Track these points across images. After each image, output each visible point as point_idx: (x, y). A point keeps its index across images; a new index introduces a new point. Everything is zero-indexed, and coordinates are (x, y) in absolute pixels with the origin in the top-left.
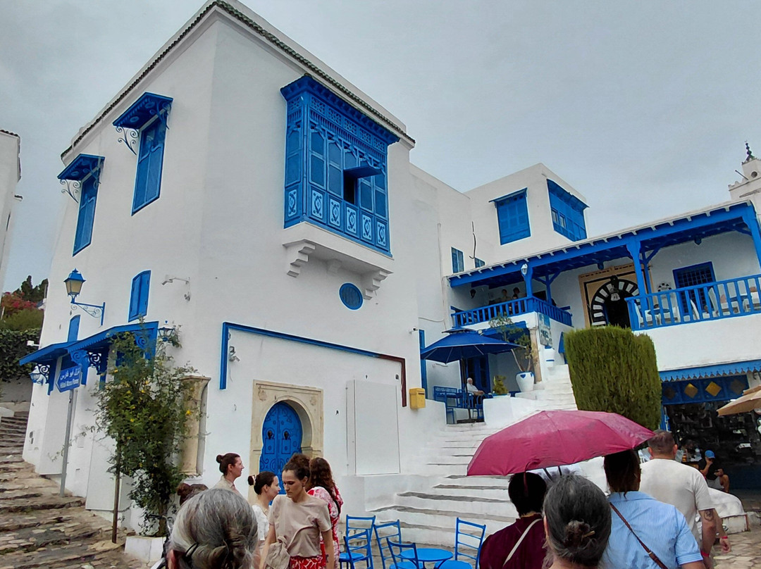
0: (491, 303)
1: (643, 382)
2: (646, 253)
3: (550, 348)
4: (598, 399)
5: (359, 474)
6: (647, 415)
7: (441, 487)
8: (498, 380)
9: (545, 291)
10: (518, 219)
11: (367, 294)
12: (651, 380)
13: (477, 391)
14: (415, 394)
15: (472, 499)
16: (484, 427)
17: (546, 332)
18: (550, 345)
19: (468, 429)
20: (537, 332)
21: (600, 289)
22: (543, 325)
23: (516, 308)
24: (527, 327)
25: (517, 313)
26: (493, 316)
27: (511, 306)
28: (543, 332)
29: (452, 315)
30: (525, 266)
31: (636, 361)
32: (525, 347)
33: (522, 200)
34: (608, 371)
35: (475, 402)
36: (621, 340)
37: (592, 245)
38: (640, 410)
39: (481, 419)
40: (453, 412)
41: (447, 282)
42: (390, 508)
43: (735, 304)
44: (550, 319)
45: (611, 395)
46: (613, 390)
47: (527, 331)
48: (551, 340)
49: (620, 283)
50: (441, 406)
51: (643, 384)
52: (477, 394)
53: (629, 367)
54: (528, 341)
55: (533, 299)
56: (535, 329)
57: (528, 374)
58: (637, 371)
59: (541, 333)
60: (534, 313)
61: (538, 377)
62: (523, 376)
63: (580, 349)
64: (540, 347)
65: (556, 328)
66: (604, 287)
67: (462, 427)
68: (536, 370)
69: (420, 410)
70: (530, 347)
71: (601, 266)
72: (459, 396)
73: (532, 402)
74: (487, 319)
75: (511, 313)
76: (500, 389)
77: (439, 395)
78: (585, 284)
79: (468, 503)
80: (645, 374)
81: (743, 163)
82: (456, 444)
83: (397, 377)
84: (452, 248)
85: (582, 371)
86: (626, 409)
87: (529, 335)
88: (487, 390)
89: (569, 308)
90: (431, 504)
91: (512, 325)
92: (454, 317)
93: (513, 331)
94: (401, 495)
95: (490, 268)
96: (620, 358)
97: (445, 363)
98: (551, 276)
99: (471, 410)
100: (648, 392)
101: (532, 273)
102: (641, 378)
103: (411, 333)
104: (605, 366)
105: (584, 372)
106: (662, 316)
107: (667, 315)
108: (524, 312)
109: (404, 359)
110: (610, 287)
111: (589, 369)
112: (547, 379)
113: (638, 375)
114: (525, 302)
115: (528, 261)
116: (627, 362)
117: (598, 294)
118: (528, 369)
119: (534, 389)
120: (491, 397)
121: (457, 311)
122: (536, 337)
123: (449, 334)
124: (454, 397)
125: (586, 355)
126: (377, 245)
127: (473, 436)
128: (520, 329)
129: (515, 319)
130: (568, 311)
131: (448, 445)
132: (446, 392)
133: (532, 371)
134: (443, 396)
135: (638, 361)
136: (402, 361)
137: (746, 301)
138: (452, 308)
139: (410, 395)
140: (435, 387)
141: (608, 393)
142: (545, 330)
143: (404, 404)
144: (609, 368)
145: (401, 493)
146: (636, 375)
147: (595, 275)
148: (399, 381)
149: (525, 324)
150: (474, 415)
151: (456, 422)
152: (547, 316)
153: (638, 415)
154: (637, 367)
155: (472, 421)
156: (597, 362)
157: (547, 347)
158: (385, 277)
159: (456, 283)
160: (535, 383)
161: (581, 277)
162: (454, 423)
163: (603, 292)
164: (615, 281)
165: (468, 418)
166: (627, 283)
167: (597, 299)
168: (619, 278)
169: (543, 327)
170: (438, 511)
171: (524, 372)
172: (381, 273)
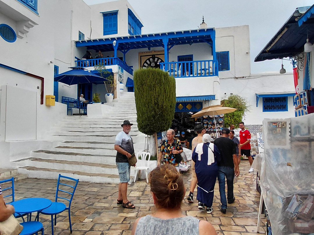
0: (97, 58)
1: (170, 99)
2: (169, 46)
3: (122, 83)
4: (148, 106)
5: (7, 140)
6: (169, 115)
7: (59, 147)
8: (96, 95)
9: (122, 57)
10: (113, 24)
11: (20, 34)
12: (174, 98)
13: (85, 101)
14: (49, 98)
15: (76, 154)
16: (87, 118)
17: (121, 76)
18: (122, 82)
19: (79, 118)
20: (117, 75)
21: (147, 60)
22: (120, 72)
23: (109, 62)
24: (113, 71)
25: (109, 64)
26: (97, 64)
27: (106, 61)
28: (120, 75)
29: (75, 61)
30: (115, 42)
31: (168, 88)
32: (111, 81)
33: (116, 16)
34: (155, 92)
35: (83, 106)
36: (163, 77)
37: (148, 36)
38: (167, 113)
39: (85, 114)
40: (71, 110)
41: (74, 44)
42: (26, 159)
43: (203, 72)
44: (124, 70)
45: (155, 104)
46: (156, 101)
47: (112, 74)
48: (123, 80)
49: (156, 58)
50: (65, 106)
51: (170, 100)
52: (85, 102)
53: (165, 91)
54: (113, 79)
55: (117, 59)
56: (116, 73)
57: (111, 94)
58: (168, 94)
59: (119, 76)
60: (117, 65)
61: (115, 96)
62: (108, 95)
63: (142, 79)
64: (118, 82)
65: (126, 75)
66: (149, 59)
67: (75, 117)
68: (115, 93)
69: (51, 107)
70: (113, 81)
71: (149, 49)
72: (75, 102)
73: (112, 107)
74: (94, 65)
75: (106, 64)
76: (97, 100)
77: (64, 100)
78: (141, 56)
79: (74, 156)
80: (171, 95)
81: (201, 24)
82: (71, 126)
83: (38, 88)
84: (79, 31)
85: (142, 91)
86: (161, 111)
87: (114, 76)
88: (90, 100)
89: (132, 67)
90: (52, 157)
91: (105, 70)
92: (76, 62)
93: (106, 73)
94: (35, 152)
95: (98, 40)
96: (161, 85)
97: (69, 85)
98: (126, 50)
99: (81, 110)
100: (171, 104)
101: (118, 46)
102: (169, 97)
103: (49, 64)
104: (153, 89)
105: (143, 91)
106: (174, 73)
107: (176, 73)
108: (112, 64)
109: (43, 78)
110: (151, 59)
111: (145, 90)
112: (119, 98)
113: (169, 95)
114: (113, 59)
115: (116, 39)
116: (164, 88)
117: (146, 62)
118: (111, 92)
119: (113, 101)
120: (92, 103)
121: (78, 59)
122: (116, 77)
123: (72, 69)
124: (73, 102)
125: (145, 82)
126: (28, 4)
127: (80, 122)
128: (109, 72)
129: (108, 67)
130: (132, 68)
131: (66, 126)
132: (68, 100)
133: (113, 93)
134: (67, 102)
135: (169, 88)
136: (42, 79)
137: (207, 71)
138: (76, 58)
139: (46, 98)
140: (63, 97)
141: (153, 103)
142: (121, 74)
143: (42, 103)
144: (155, 90)
145: (36, 151)
146: (167, 95)
147: (145, 53)
148: (40, 90)
149: (112, 70)
150: (82, 111)
151: (72, 114)
152: (123, 69)
153: (166, 115)
154: (169, 91)
155: (80, 114)
156: (150, 87)
157: (121, 83)
158: (33, 26)
159: (79, 45)
160: (114, 99)
161: (139, 53)
162: (71, 115)
163: (148, 62)
164: (154, 57)
165: (79, 113)
166: (159, 59)
167: (145, 64)
168: (155, 56)
169: (120, 73)
170: (56, 160)
171: (109, 93)
172: (30, 23)
